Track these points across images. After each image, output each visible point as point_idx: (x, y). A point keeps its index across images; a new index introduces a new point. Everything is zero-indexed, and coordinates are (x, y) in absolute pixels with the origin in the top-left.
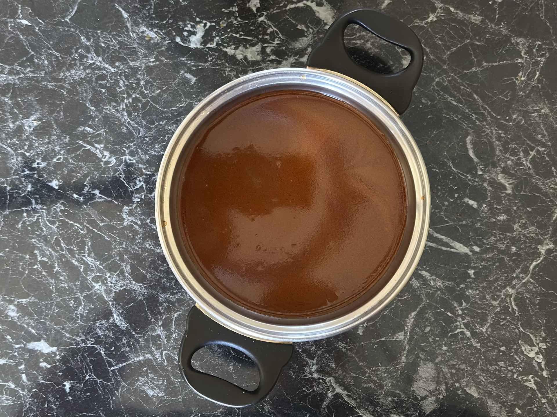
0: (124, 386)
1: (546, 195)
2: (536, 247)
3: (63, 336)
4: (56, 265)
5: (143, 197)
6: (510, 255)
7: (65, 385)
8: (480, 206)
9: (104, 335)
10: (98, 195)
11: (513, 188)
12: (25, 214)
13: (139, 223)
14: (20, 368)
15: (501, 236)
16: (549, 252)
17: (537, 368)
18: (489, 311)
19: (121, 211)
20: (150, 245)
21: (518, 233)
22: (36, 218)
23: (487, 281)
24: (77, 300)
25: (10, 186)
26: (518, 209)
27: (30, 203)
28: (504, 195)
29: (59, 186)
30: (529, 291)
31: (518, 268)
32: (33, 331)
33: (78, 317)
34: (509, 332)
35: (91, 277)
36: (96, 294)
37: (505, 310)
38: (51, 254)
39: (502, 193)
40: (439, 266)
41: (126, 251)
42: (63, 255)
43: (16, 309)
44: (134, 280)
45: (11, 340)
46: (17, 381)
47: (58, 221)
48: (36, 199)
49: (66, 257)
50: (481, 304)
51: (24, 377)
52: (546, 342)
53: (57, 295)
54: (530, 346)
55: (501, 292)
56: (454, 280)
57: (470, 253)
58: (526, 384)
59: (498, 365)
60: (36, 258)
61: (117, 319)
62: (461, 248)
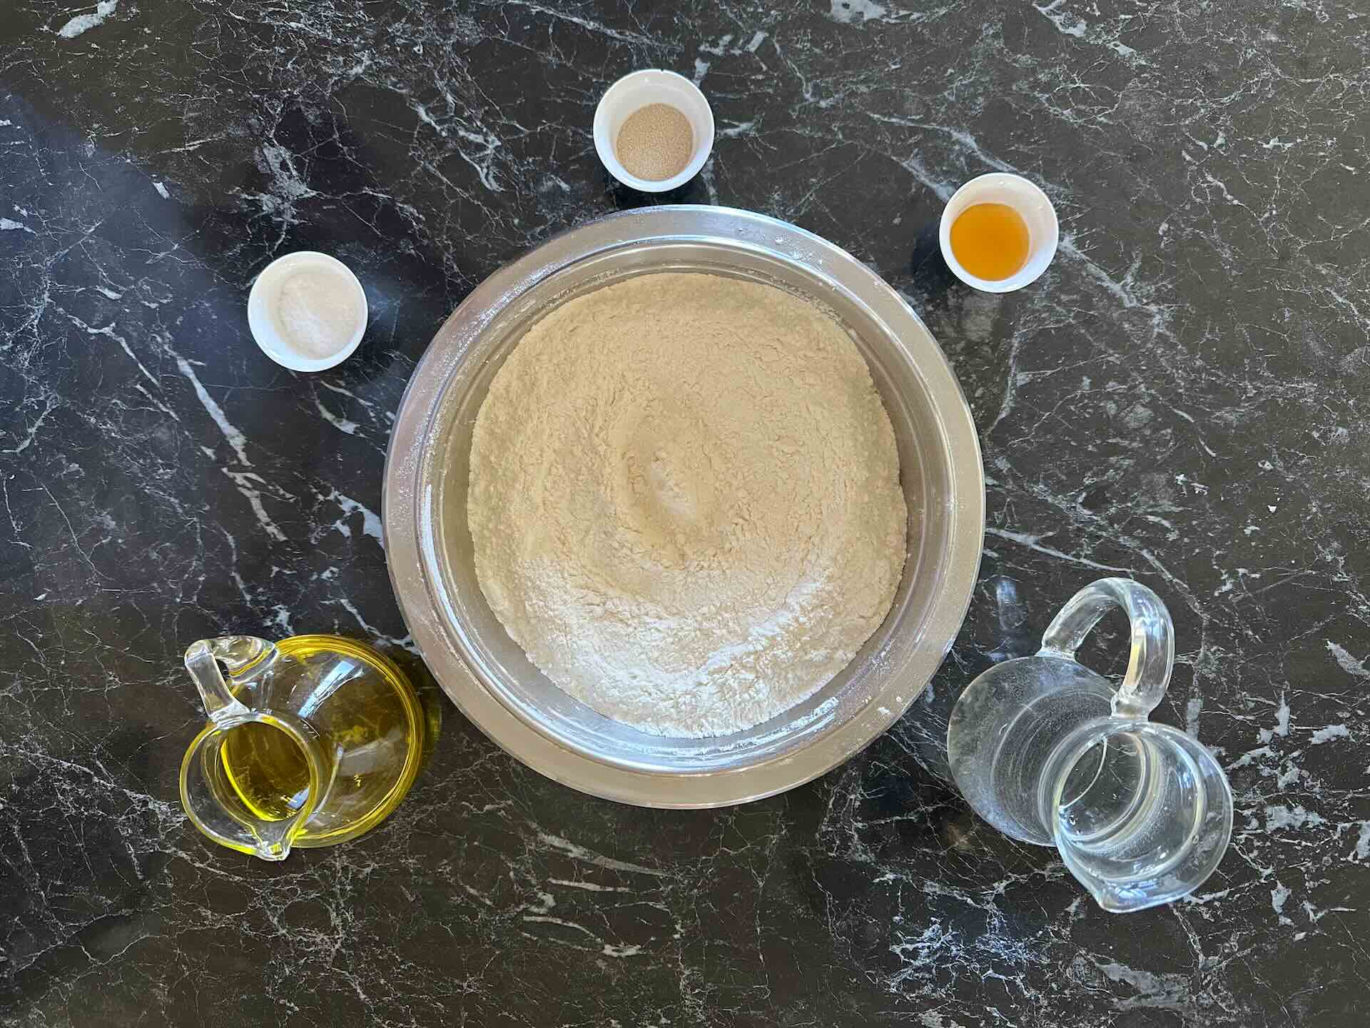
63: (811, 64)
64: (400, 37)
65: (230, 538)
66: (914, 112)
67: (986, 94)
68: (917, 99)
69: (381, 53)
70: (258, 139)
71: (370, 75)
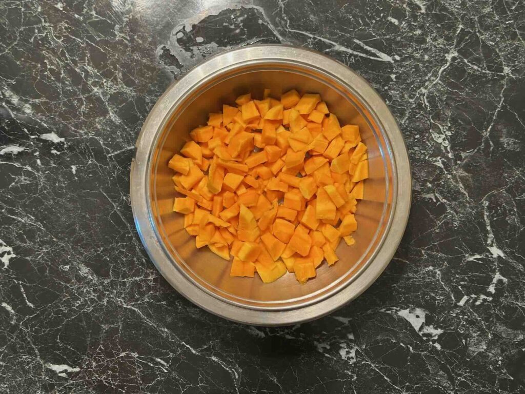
0: (119, 169)
1: (452, 14)
2: (444, 56)
3: (69, 129)
4: (62, 72)
5: (131, 17)
6: (424, 63)
7: (72, 168)
8: (400, 23)
9: (102, 129)
10: (95, 15)
11: (426, 9)
12: (36, 31)
13: (128, 38)
14: (35, 154)
15: (417, 47)
16: (454, 59)
17: (444, 151)
18: (407, 107)
19: (113, 29)
20: (137, 57)
21: (430, 44)
22: (45, 33)
23: (405, 83)
24: (80, 100)
25: (24, 8)
26: (430, 24)
27: (41, 22)
28: (419, 14)
29: (63, 7)
30: (439, 91)
31: (430, 72)
32: (45, 125)
33: (81, 114)
34: (422, 123)
35: (90, 82)
36: (95, 96)
37: (420, 106)
38: (58, 64)
39: (418, 13)
40: (368, 72)
41: (118, 60)
42: (67, 64)
43: (31, 107)
44: (125, 85)
45: (27, 132)
46: (34, 165)
47: (63, 36)
48: (44, 18)
49: (70, 66)
50: (401, 102)
51: (39, 161)
52: (451, 131)
53: (65, 97)
54: (439, 134)
55: (416, 92)
56: (380, 83)
57: (393, 62)
58: (435, 164)
59: (414, 149)
60: (46, 67)
61: (112, 116)
62: (385, 57)
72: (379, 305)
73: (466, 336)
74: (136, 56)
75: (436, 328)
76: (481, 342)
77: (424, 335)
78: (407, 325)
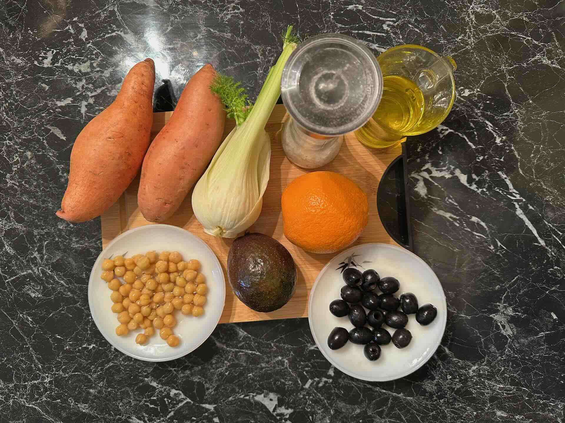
63: (285, 375)
64: (457, 382)
65: (521, 172)
66: (242, 356)
67: (212, 364)
68: (241, 361)
69: (465, 375)
70: (515, 338)
71: (469, 366)
72: (238, 393)
73: (313, 414)
74: (25, 198)
75: (287, 409)
76: (325, 417)
77: (278, 415)
78: (263, 407)
